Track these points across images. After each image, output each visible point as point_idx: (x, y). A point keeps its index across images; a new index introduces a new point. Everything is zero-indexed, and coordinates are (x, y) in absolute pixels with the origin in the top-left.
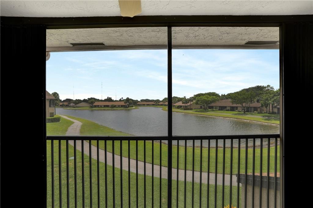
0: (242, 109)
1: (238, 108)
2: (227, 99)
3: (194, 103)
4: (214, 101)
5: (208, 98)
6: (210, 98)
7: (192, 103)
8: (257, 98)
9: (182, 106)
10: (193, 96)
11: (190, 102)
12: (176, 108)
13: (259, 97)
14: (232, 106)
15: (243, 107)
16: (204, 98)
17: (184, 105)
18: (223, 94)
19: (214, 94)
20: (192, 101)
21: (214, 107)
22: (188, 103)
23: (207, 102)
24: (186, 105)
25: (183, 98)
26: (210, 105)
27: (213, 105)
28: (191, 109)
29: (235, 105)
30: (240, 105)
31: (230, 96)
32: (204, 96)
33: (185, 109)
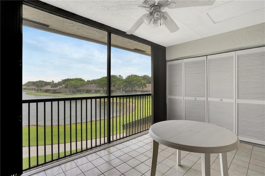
0: (103, 92)
1: (101, 91)
2: (92, 84)
3: (63, 87)
4: (82, 85)
5: (76, 83)
6: (79, 83)
7: (61, 87)
8: (113, 84)
9: (50, 90)
10: (61, 81)
11: (59, 86)
12: (44, 92)
13: (114, 83)
14: (96, 89)
15: (104, 90)
16: (73, 82)
17: (53, 89)
18: (89, 80)
19: (81, 80)
20: (61, 85)
21: (82, 91)
22: (57, 87)
23: (75, 87)
24: (55, 89)
25: (51, 82)
26: (79, 89)
27: (81, 88)
28: (61, 93)
29: (98, 89)
30: (102, 89)
31: (94, 82)
32: (73, 81)
33: (54, 93)
